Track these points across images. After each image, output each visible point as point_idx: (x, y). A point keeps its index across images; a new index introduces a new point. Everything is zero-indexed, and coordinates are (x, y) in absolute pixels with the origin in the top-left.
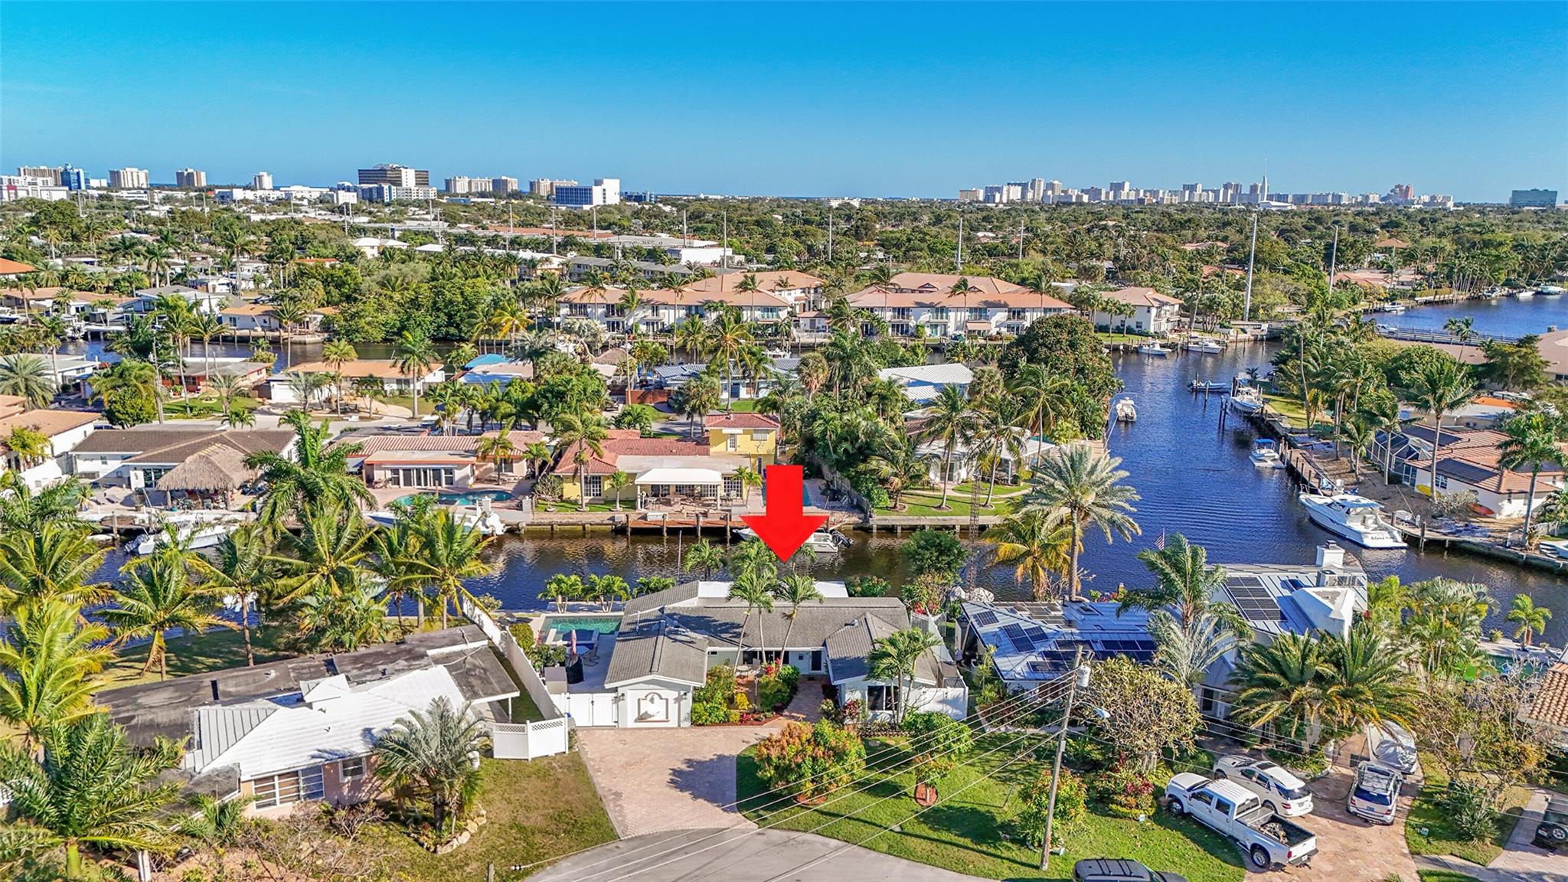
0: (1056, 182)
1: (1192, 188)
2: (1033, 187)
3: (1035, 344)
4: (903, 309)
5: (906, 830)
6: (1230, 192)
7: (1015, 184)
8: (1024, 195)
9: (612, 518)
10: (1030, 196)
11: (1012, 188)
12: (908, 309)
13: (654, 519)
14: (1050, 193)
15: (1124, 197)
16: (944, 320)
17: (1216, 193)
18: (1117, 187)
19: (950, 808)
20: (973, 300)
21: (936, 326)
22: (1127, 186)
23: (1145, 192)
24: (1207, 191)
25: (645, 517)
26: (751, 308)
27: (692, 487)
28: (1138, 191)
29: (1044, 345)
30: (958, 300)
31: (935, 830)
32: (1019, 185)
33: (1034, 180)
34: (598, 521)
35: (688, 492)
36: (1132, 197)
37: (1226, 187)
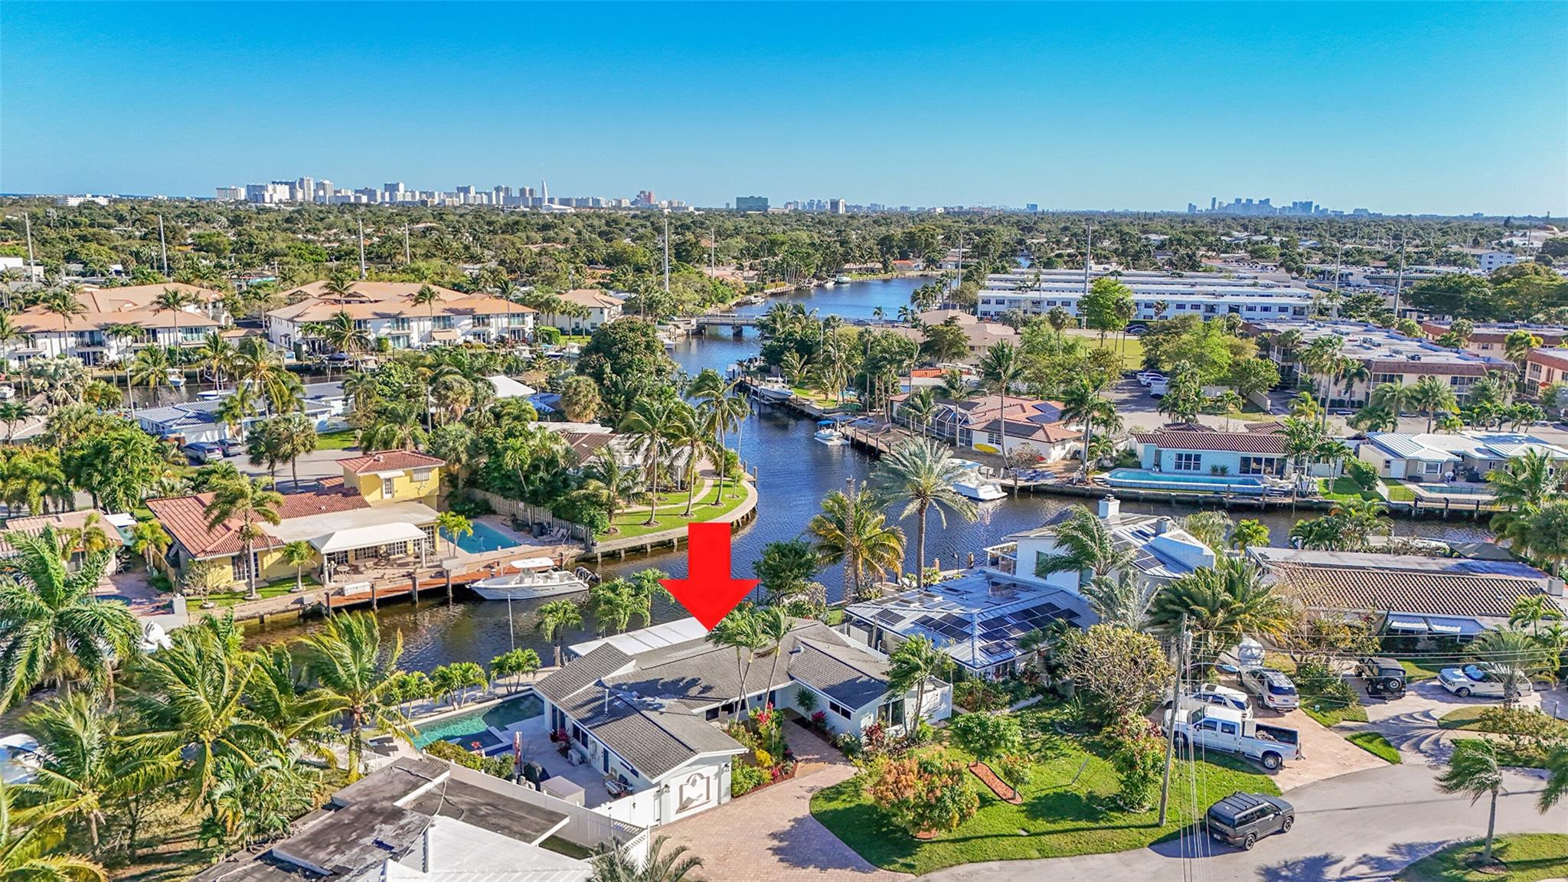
0: (326, 182)
1: (466, 190)
2: (301, 187)
3: (615, 350)
4: (359, 321)
5: (1032, 831)
6: (502, 194)
7: (281, 183)
8: (292, 195)
9: (300, 601)
10: (299, 196)
11: (278, 187)
12: (365, 321)
13: (355, 592)
14: (321, 193)
15: (400, 198)
16: (407, 331)
17: (489, 195)
18: (392, 188)
19: (1039, 798)
20: (437, 308)
21: (398, 338)
22: (402, 187)
23: (421, 193)
24: (480, 193)
25: (340, 592)
26: (169, 329)
27: (376, 549)
28: (413, 193)
29: (624, 349)
30: (423, 309)
31: (1054, 822)
32: (286, 183)
33: (302, 180)
34: (282, 608)
35: (375, 554)
36: (408, 199)
37: (498, 189)
